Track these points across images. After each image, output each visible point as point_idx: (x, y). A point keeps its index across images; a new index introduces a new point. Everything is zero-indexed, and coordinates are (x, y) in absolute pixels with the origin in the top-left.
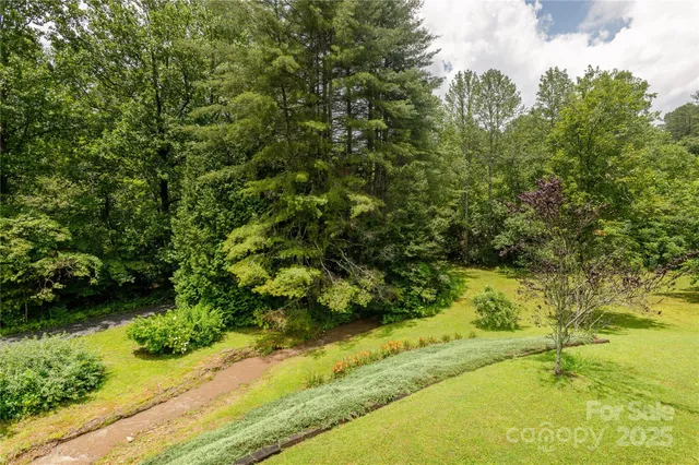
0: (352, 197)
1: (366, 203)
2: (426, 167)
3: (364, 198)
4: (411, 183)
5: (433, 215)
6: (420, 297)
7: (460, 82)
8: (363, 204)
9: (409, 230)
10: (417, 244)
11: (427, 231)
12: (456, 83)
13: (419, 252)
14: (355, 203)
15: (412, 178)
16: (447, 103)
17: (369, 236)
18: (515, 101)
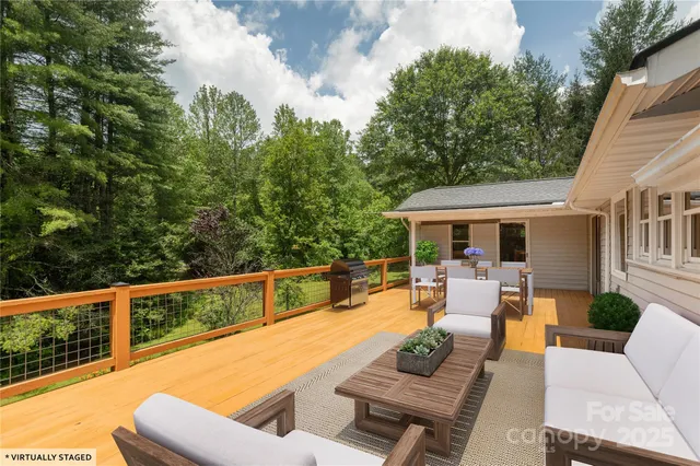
0: (46, 211)
1: (65, 219)
2: (155, 181)
3: (63, 213)
4: (134, 197)
5: (164, 231)
6: (146, 321)
7: (205, 97)
8: (61, 218)
9: (131, 248)
10: (141, 262)
11: (157, 249)
12: (200, 96)
13: (144, 271)
14: (49, 218)
15: (137, 192)
16: (192, 114)
17: (75, 256)
18: (255, 127)
